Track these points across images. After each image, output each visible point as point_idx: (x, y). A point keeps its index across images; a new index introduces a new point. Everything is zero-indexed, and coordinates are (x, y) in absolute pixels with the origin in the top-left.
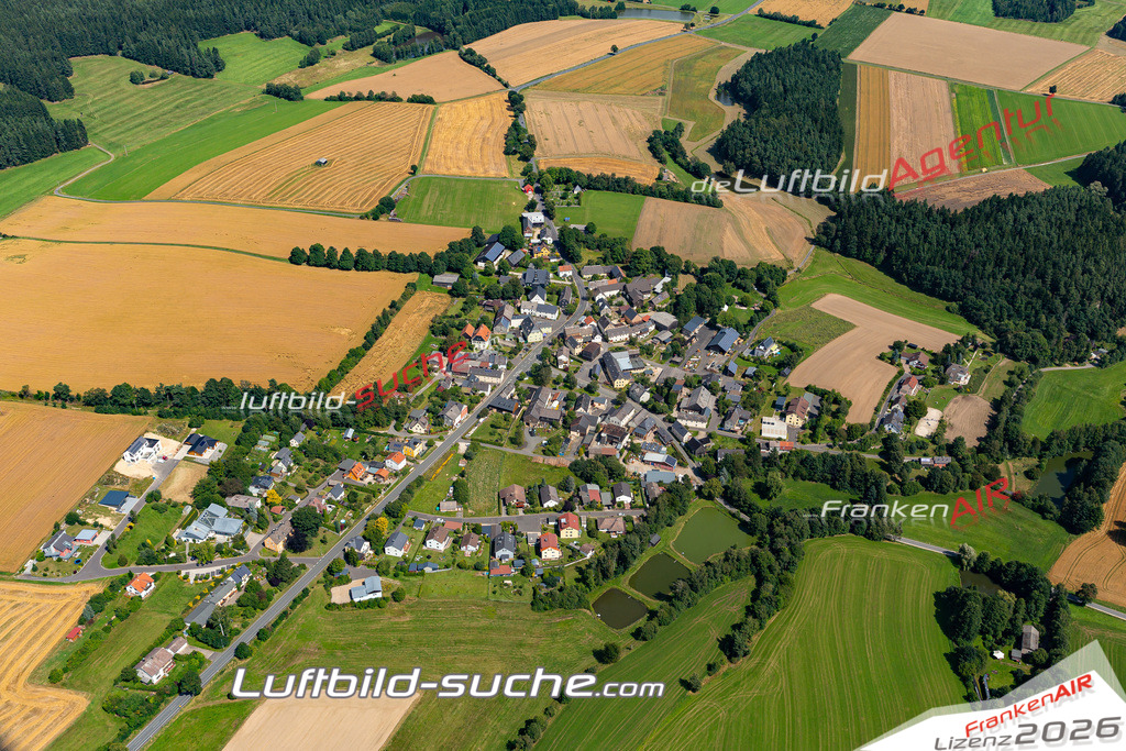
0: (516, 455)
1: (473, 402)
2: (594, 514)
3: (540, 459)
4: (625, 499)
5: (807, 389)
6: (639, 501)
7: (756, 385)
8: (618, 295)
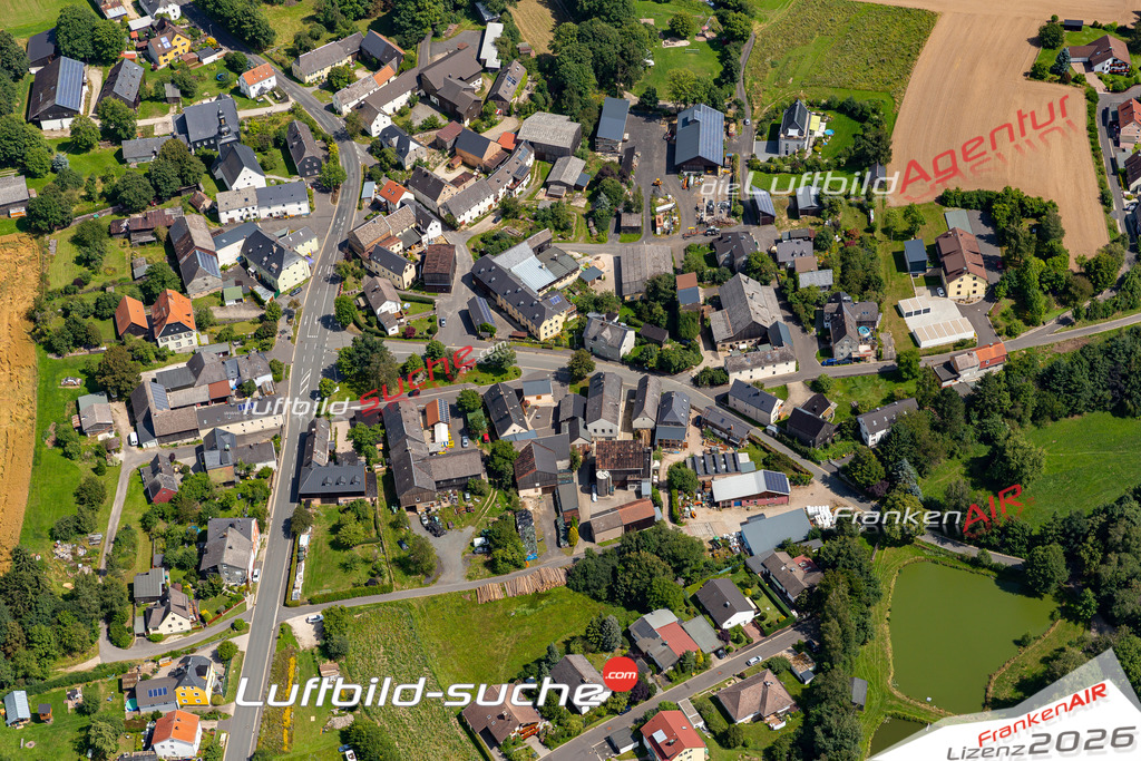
0: (433, 600)
1: (254, 498)
2: (699, 686)
3: (494, 587)
4: (742, 618)
5: (943, 200)
6: (772, 613)
7: (836, 226)
8: (411, 104)
